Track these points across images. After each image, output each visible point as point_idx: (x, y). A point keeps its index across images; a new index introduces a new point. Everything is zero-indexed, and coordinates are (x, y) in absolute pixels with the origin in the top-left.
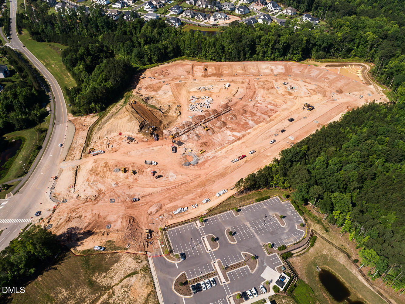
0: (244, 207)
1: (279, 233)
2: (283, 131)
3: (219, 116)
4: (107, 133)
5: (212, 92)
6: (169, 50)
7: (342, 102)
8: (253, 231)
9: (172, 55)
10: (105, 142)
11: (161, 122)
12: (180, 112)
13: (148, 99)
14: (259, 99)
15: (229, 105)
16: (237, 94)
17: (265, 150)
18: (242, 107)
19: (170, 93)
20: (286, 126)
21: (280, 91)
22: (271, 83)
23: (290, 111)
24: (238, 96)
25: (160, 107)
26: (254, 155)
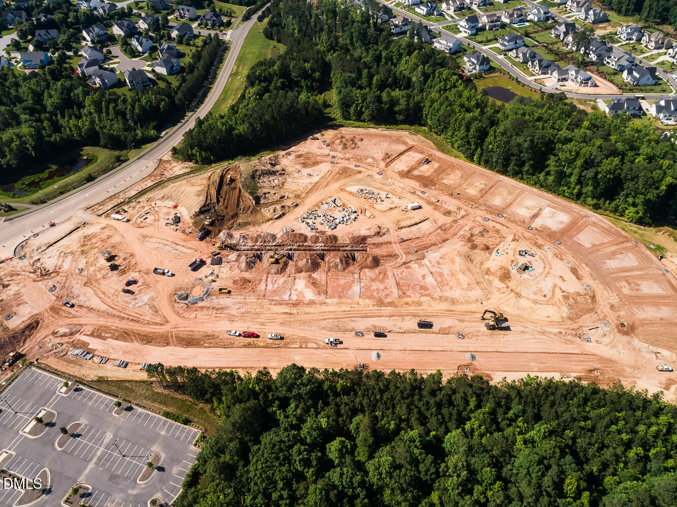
0: (140, 410)
1: (120, 486)
2: (379, 335)
3: (332, 250)
4: (163, 197)
5: (375, 205)
6: (397, 109)
7: (598, 353)
8: (99, 453)
9: (401, 117)
10: (147, 208)
11: (236, 215)
12: (284, 214)
13: (271, 174)
14: (432, 256)
15: (369, 241)
16: (408, 229)
17: (301, 347)
18: (383, 256)
19: (315, 179)
20: (398, 330)
21: (494, 262)
22: (498, 240)
23: (450, 308)
24: (405, 233)
25: (265, 194)
26: (271, 344)
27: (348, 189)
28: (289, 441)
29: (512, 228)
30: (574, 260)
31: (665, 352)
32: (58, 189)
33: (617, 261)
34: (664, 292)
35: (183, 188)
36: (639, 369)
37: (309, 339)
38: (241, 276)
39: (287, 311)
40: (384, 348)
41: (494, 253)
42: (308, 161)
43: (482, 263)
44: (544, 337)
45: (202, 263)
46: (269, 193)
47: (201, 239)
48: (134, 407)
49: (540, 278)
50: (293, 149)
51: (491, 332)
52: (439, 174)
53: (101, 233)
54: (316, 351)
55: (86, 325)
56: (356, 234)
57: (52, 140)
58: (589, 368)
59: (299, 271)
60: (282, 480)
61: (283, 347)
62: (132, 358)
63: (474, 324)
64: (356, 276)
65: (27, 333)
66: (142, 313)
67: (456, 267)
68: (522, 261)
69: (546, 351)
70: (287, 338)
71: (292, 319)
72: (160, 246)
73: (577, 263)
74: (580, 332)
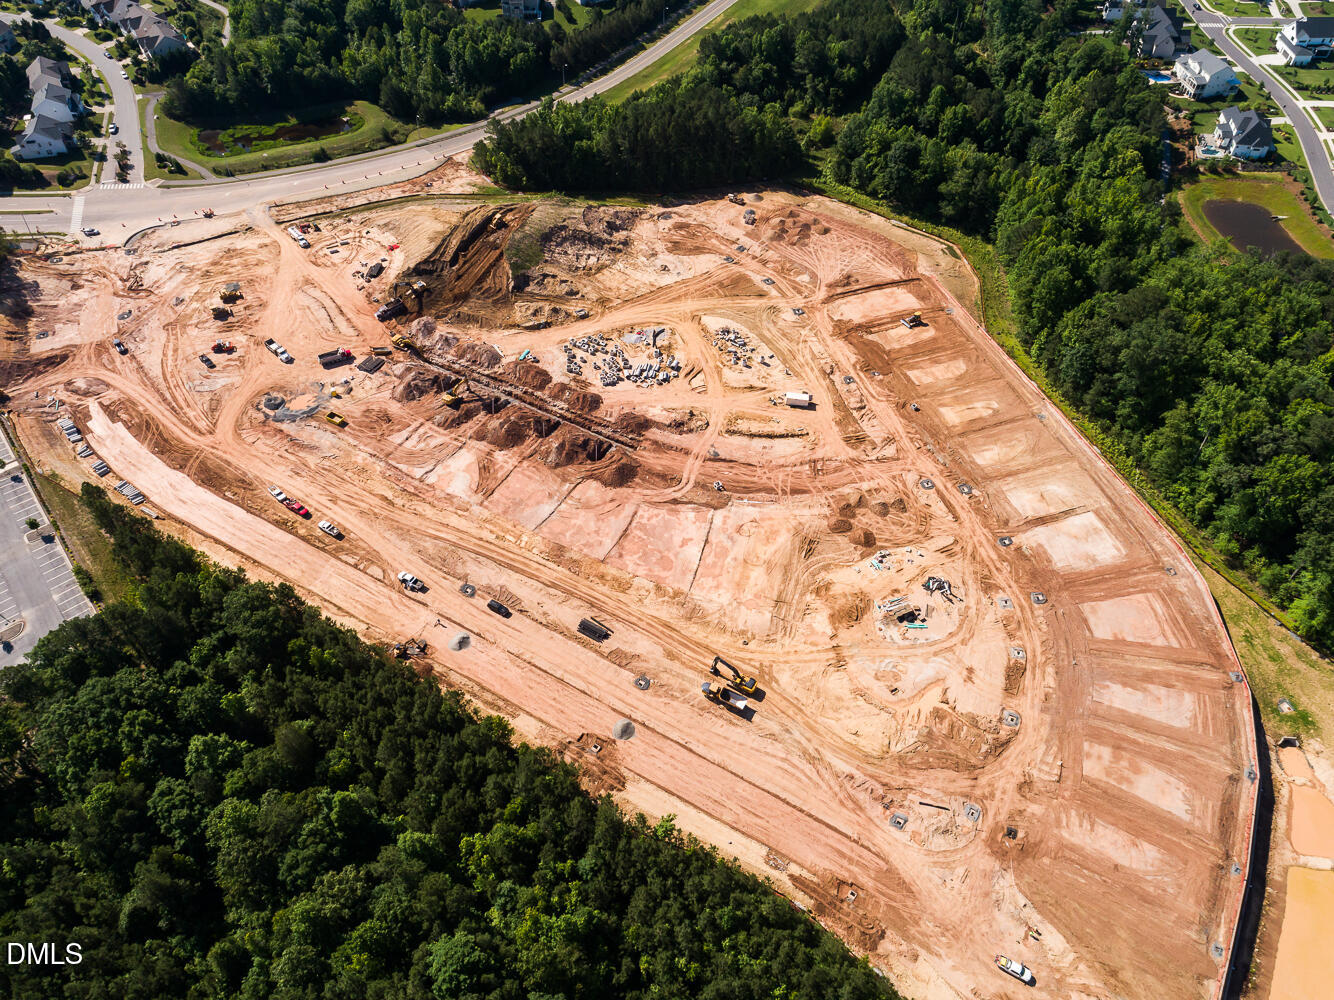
0: (59, 548)
4: (386, 225)
5: (725, 370)
7: (895, 858)
10: (351, 234)
11: (464, 297)
12: (547, 325)
13: (592, 243)
14: (742, 510)
15: (653, 433)
16: (745, 440)
17: (356, 566)
18: (650, 472)
19: (667, 280)
20: (537, 617)
21: (854, 575)
22: (910, 536)
23: (673, 623)
24: (732, 447)
25: (545, 276)
26: (317, 538)
27: (706, 320)
28: (141, 696)
29: (967, 524)
30: (1039, 650)
31: (1054, 939)
32: (266, 159)
33: (1139, 695)
34: (1187, 818)
35: (420, 219)
36: (956, 937)
37: (380, 558)
38: (384, 406)
39: (389, 495)
40: (487, 636)
41: (873, 560)
42: (686, 243)
43: (826, 568)
44: (808, 768)
45: (347, 358)
46: (554, 277)
47: (383, 318)
48: (57, 540)
49: (920, 651)
50: (682, 209)
51: (707, 703)
52: (915, 355)
53: (255, 252)
54: (372, 585)
55: (115, 388)
56: (639, 411)
57: (306, 73)
58: (844, 875)
59: (480, 436)
60: (76, 749)
61: (330, 553)
62: (121, 466)
63: (690, 674)
64: (567, 486)
65: (41, 368)
66: (191, 403)
67: (766, 552)
68: (918, 598)
69: (783, 795)
70: (349, 541)
71: (385, 513)
72: (314, 306)
73: (1040, 659)
74: (897, 797)
